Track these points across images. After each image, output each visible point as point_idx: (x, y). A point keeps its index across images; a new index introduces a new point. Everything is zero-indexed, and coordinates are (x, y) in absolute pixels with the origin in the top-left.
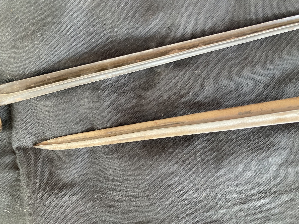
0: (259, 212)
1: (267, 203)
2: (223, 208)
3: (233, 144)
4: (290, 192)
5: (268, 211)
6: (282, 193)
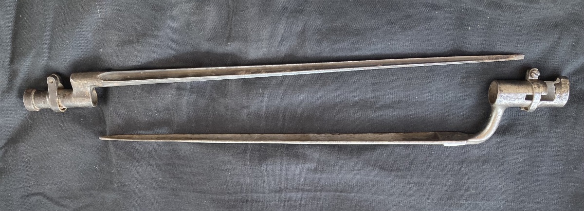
0: (288, 201)
1: (295, 195)
2: (261, 193)
3: (276, 149)
4: (314, 191)
5: (295, 201)
6: (308, 191)
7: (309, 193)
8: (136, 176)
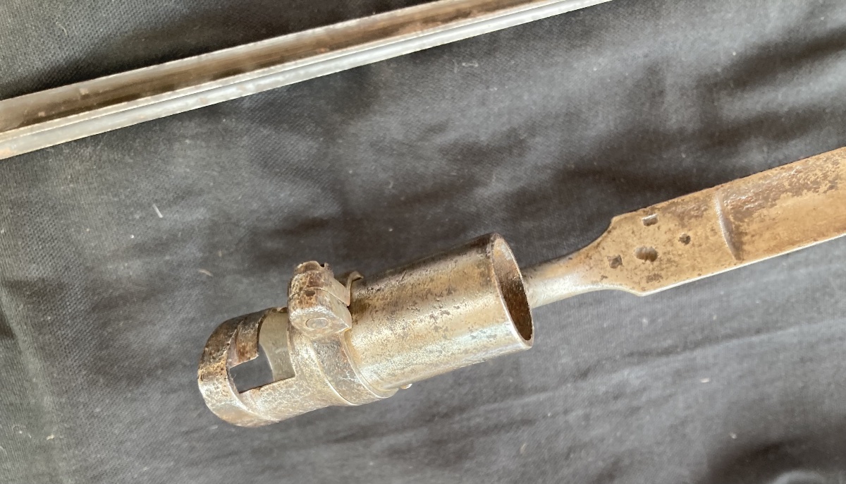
7: (672, 358)
8: (134, 436)
